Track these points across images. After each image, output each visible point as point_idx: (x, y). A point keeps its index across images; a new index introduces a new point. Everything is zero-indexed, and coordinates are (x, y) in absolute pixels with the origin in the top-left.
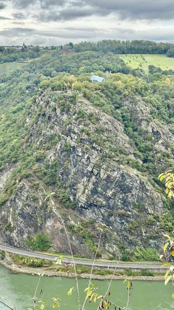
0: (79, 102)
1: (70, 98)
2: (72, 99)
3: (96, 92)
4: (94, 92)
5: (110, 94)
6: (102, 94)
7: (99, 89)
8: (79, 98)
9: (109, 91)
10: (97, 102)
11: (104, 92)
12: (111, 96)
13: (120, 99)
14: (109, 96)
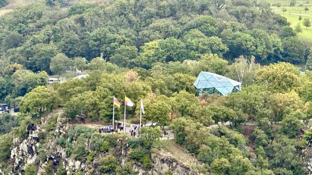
0: (163, 161)
1: (133, 147)
2: (139, 149)
3: (215, 126)
4: (210, 128)
5: (261, 134)
6: (236, 135)
7: (226, 119)
8: (163, 147)
9: (260, 126)
10: (223, 159)
11: (243, 128)
12: (264, 141)
13: (295, 149)
14: (260, 140)
